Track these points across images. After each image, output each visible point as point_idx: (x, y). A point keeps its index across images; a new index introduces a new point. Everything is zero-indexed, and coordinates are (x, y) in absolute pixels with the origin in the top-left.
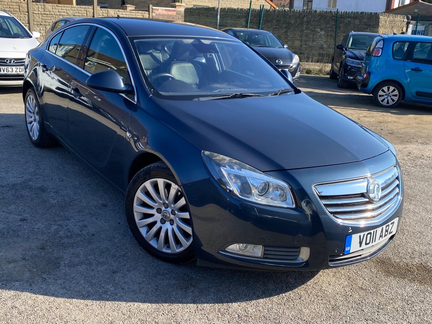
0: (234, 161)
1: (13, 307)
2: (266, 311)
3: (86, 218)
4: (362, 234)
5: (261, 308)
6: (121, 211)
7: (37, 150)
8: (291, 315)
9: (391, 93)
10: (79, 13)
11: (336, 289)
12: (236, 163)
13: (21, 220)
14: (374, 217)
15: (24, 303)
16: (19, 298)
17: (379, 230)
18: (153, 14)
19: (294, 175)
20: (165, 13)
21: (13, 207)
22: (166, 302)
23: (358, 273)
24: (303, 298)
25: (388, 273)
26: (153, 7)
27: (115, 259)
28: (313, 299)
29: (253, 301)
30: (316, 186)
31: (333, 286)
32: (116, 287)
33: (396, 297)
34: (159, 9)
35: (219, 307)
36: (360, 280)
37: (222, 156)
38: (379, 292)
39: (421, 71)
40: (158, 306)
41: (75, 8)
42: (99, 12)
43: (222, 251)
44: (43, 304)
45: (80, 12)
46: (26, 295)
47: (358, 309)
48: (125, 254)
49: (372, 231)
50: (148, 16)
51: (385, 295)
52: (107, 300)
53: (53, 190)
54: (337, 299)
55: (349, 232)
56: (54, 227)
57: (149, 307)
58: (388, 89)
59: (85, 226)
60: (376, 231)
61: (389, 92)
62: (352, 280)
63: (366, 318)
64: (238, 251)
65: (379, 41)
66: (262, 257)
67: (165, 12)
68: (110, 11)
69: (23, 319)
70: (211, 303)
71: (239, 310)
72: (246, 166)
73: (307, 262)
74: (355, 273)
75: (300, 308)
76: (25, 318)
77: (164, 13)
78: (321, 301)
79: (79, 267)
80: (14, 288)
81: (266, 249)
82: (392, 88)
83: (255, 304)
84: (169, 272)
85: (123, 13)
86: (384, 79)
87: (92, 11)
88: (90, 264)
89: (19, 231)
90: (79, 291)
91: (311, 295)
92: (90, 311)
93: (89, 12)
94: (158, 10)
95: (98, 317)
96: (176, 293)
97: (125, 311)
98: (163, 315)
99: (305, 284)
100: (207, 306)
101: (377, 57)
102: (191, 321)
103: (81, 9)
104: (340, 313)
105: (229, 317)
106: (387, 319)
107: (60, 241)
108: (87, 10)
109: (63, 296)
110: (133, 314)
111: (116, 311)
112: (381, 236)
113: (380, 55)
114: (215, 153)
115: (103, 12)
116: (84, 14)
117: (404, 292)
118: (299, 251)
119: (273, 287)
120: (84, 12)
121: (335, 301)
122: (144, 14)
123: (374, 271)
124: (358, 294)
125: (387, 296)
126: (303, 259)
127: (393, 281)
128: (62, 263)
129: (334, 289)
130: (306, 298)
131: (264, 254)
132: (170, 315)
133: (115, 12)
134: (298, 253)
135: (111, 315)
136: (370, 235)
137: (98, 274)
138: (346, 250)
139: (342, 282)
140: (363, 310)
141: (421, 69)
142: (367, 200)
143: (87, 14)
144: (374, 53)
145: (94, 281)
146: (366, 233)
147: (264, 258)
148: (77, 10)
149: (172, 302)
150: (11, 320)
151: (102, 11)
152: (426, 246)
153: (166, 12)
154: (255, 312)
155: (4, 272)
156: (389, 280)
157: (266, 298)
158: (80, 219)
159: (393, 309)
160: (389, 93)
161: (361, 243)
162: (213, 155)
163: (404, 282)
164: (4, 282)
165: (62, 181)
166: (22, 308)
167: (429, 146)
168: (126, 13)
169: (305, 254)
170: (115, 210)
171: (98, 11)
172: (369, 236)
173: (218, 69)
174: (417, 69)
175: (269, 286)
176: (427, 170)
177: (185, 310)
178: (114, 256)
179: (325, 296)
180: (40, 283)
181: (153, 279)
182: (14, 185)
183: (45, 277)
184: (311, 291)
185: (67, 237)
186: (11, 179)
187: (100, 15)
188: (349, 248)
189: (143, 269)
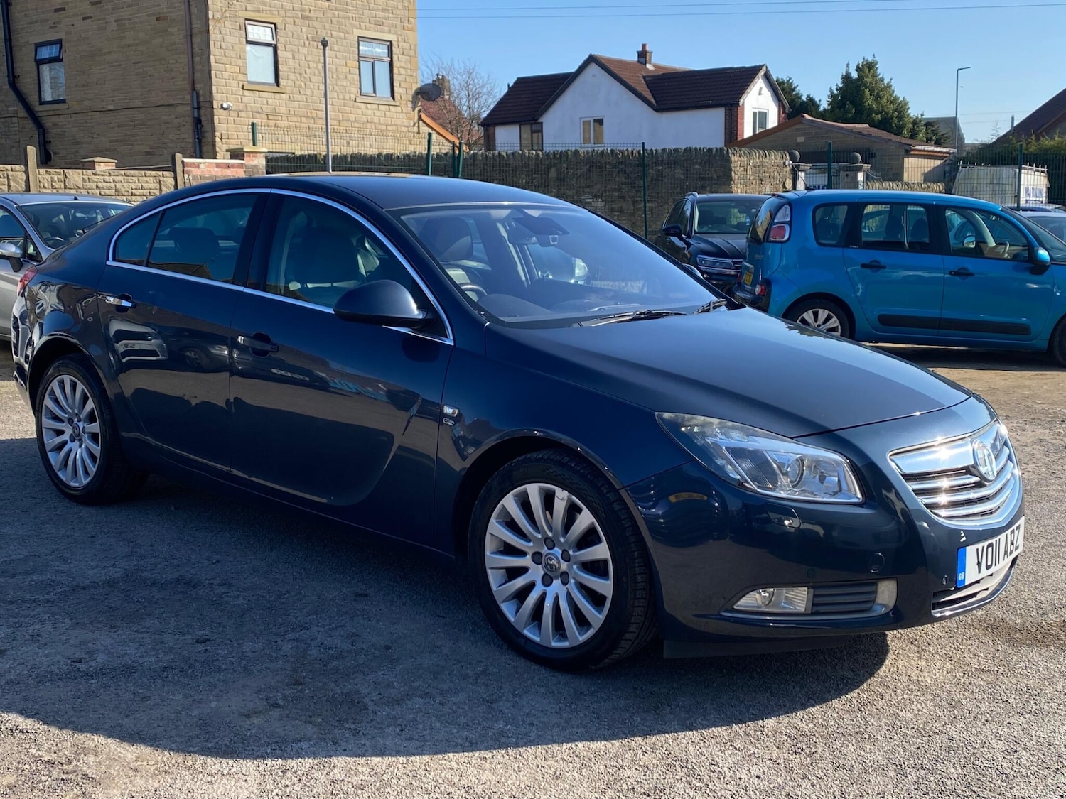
0: (730, 424)
1: (335, 781)
2: (833, 723)
3: (343, 622)
4: (979, 546)
5: (821, 721)
6: (408, 601)
8: (883, 724)
9: (822, 326)
11: (937, 675)
12: (733, 428)
13: (198, 643)
14: (991, 513)
15: (352, 773)
16: (331, 766)
17: (1002, 537)
18: (186, 176)
19: (851, 439)
20: (217, 171)
21: (152, 622)
22: (635, 735)
24: (887, 697)
26: (186, 160)
27: (471, 681)
28: (905, 696)
29: (798, 713)
30: (892, 457)
31: (929, 672)
32: (515, 724)
34: (200, 163)
35: (743, 729)
36: (971, 658)
37: (701, 418)
38: (1016, 672)
39: (884, 267)
40: (623, 742)
42: (41, 180)
43: (727, 611)
44: (392, 769)
46: (340, 761)
47: (997, 701)
48: (484, 671)
49: (993, 541)
50: (173, 183)
51: (1030, 674)
52: (516, 745)
53: (216, 582)
54: (950, 690)
55: (962, 540)
56: (287, 645)
57: (607, 746)
58: (816, 315)
59: (355, 635)
60: (1000, 540)
61: (818, 323)
64: (758, 607)
65: (780, 207)
66: (810, 612)
67: (216, 169)
68: (71, 174)
72: (757, 431)
75: (892, 712)
77: (214, 174)
78: (922, 698)
79: (408, 702)
80: (306, 752)
82: (823, 314)
83: (805, 716)
84: (600, 688)
86: (804, 294)
87: (24, 177)
88: (427, 694)
89: (213, 661)
90: (447, 740)
92: (499, 766)
93: (16, 181)
94: (198, 166)
96: (641, 719)
99: (876, 675)
100: (719, 731)
101: (780, 245)
102: (706, 755)
104: (968, 710)
107: (324, 666)
108: (8, 175)
109: (420, 752)
111: (551, 759)
112: (1006, 553)
113: (786, 238)
114: (686, 415)
115: (52, 178)
116: (1, 187)
118: (875, 592)
119: (820, 687)
120: (3, 180)
121: (947, 694)
122: (161, 179)
123: (986, 641)
124: (980, 679)
125: (1034, 675)
126: (884, 605)
127: (1033, 654)
128: (366, 700)
129: (934, 677)
130: (893, 696)
131: (813, 605)
132: (659, 752)
133: (86, 177)
134: (873, 596)
135: (546, 767)
137: (459, 708)
138: (960, 580)
139: (941, 666)
140: (1007, 701)
141: (882, 264)
142: (977, 479)
143: (9, 185)
144: (772, 233)
145: (462, 720)
146: (986, 544)
147: (813, 614)
149: (645, 733)
151: (50, 177)
153: (219, 170)
155: (253, 731)
157: (818, 705)
158: (330, 625)
160: (819, 326)
161: (979, 564)
162: (684, 417)
163: (1052, 652)
164: (274, 746)
165: (218, 562)
166: (356, 780)
168: (115, 177)
169: (887, 593)
170: (393, 601)
171: (38, 176)
172: (990, 549)
173: (524, 278)
174: (874, 264)
175: (812, 687)
177: (682, 742)
178: (465, 677)
179: (924, 689)
180: (352, 737)
181: (578, 703)
182: (111, 583)
183: (353, 726)
184: (895, 685)
185: (334, 658)
186: (91, 573)
187: (44, 187)
188: (963, 576)
189: (543, 690)
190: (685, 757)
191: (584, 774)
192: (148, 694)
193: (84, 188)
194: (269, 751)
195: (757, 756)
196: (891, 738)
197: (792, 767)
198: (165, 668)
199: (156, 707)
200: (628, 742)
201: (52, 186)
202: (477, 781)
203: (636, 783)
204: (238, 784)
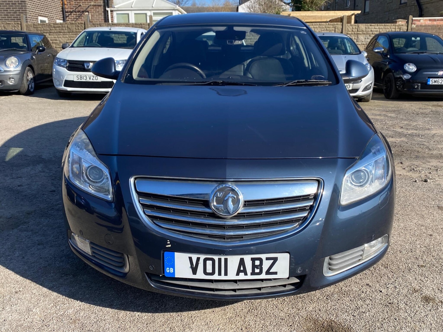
10: (328, 30)
18: (413, 25)
20: (429, 23)
26: (414, 18)
34: (421, 19)
41: (323, 26)
42: (348, 28)
45: (328, 29)
50: (406, 29)
55: (167, 246)
67: (429, 22)
77: (427, 24)
85: (376, 27)
87: (341, 27)
93: (337, 29)
94: (419, 21)
103: (329, 26)
108: (335, 27)
115: (353, 27)
116: (332, 31)
120: (332, 28)
122: (401, 27)
143: (335, 30)
148: (325, 28)
151: (352, 27)
153: (430, 22)
171: (347, 27)
187: (349, 31)
193: (365, 31)
201: (352, 30)
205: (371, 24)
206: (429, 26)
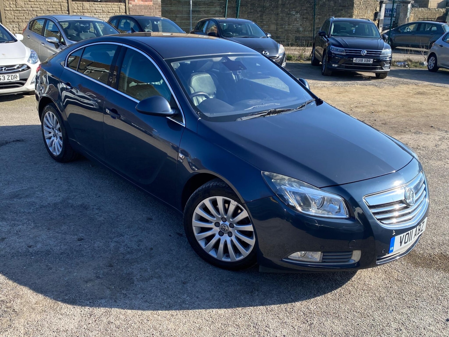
0: (293, 179)
1: (109, 323)
2: (325, 307)
3: (138, 233)
4: (402, 235)
5: (320, 305)
6: (167, 224)
7: (60, 165)
8: (346, 309)
10: (53, 8)
11: (377, 282)
12: (294, 182)
13: (78, 240)
14: (410, 219)
15: (118, 318)
16: (110, 314)
17: (414, 230)
18: (130, 5)
19: (346, 189)
21: (64, 227)
22: (239, 307)
23: (392, 266)
24: (352, 293)
25: (417, 264)
27: (180, 270)
28: (360, 293)
29: (311, 300)
30: (365, 198)
31: (374, 280)
32: (191, 296)
33: (428, 285)
35: (285, 307)
37: (281, 176)
38: (413, 282)
40: (233, 310)
42: (74, 6)
43: (285, 258)
44: (134, 318)
45: (54, 6)
46: (115, 311)
47: (400, 299)
48: (186, 265)
49: (409, 232)
50: (125, 8)
51: (418, 284)
52: (188, 309)
53: (95, 207)
54: (381, 291)
56: (113, 245)
57: (226, 312)
59: (141, 241)
60: (412, 231)
62: (388, 273)
63: (408, 306)
64: (299, 258)
67: (141, 2)
68: (85, 4)
69: (122, 332)
70: (277, 304)
71: (303, 308)
72: (304, 183)
73: (358, 262)
74: (389, 266)
75: (352, 302)
76: (124, 332)
77: (141, 4)
78: (367, 295)
79: (151, 281)
80: (102, 305)
81: (325, 254)
83: (314, 301)
84: (232, 279)
85: (99, 6)
87: (67, 5)
88: (160, 277)
89: (81, 251)
90: (160, 303)
91: (358, 290)
92: (177, 320)
93: (64, 6)
95: (186, 325)
96: (244, 297)
97: (208, 318)
98: (240, 318)
99: (351, 280)
100: (275, 307)
102: (266, 321)
103: (55, 3)
104: (386, 303)
105: (296, 315)
106: (425, 305)
107: (124, 257)
108: (61, 4)
109: (148, 308)
110: (215, 319)
111: (200, 318)
112: (415, 235)
114: (274, 173)
115: (78, 5)
116: (58, 9)
117: (433, 280)
118: (352, 254)
119: (324, 285)
120: (58, 6)
121: (379, 293)
122: (120, 6)
123: (404, 263)
124: (396, 285)
125: (420, 284)
126: (355, 261)
127: (423, 272)
128: (134, 278)
129: (376, 283)
130: (355, 292)
131: (323, 259)
132: (246, 317)
133: (91, 5)
134: (351, 256)
135: (197, 322)
136: (408, 235)
137: (170, 285)
138: (391, 250)
139: (381, 276)
140: (404, 299)
142: (405, 205)
143: (61, 8)
145: (170, 293)
146: (405, 234)
147: (322, 262)
148: (51, 5)
149: (244, 306)
150: (113, 335)
152: (442, 237)
154: (317, 309)
155: (86, 291)
156: (418, 270)
157: (321, 295)
158: (132, 234)
159: (428, 296)
161: (401, 242)
162: (273, 175)
163: (432, 271)
164: (91, 301)
165: (99, 196)
166: (118, 323)
167: (422, 135)
168: (102, 5)
169: (356, 256)
170: (161, 223)
171: (72, 4)
175: (321, 285)
176: (426, 161)
177: (258, 312)
178: (178, 268)
179: (370, 290)
180: (123, 298)
181: (220, 286)
182: (55, 205)
183: (125, 292)
184: (357, 286)
185: (128, 253)
186: (49, 199)
187: (75, 9)
188: (392, 248)
189: (207, 278)
190: (256, 321)
191: (211, 328)
192: (52, 266)
193: (90, 10)
194: (88, 303)
195: (287, 324)
196: (348, 317)
197: (300, 332)
198: (62, 253)
199: (53, 274)
200: (235, 310)
201: (78, 8)
202: (166, 328)
203: (232, 335)
204: (71, 321)
205: (94, 3)
206: (141, 6)
